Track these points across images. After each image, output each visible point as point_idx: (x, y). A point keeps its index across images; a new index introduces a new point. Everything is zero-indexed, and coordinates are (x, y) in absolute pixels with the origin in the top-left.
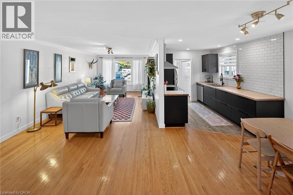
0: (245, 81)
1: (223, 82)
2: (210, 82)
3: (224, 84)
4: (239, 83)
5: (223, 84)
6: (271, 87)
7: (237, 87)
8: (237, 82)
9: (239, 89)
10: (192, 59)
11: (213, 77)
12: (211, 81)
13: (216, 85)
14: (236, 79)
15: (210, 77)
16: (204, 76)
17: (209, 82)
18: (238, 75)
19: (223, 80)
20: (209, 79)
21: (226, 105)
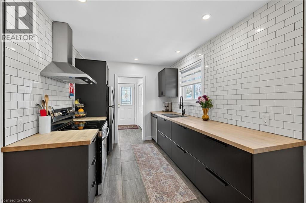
0: (215, 106)
1: (184, 110)
2: (169, 112)
3: (185, 113)
4: (206, 110)
5: (183, 113)
6: (267, 115)
7: (203, 116)
8: (203, 108)
9: (206, 120)
10: (144, 78)
11: (173, 104)
12: (170, 110)
13: (175, 115)
14: (202, 102)
15: (168, 104)
16: (162, 103)
17: (167, 111)
18: (205, 97)
19: (183, 107)
20: (167, 106)
21: (185, 152)
